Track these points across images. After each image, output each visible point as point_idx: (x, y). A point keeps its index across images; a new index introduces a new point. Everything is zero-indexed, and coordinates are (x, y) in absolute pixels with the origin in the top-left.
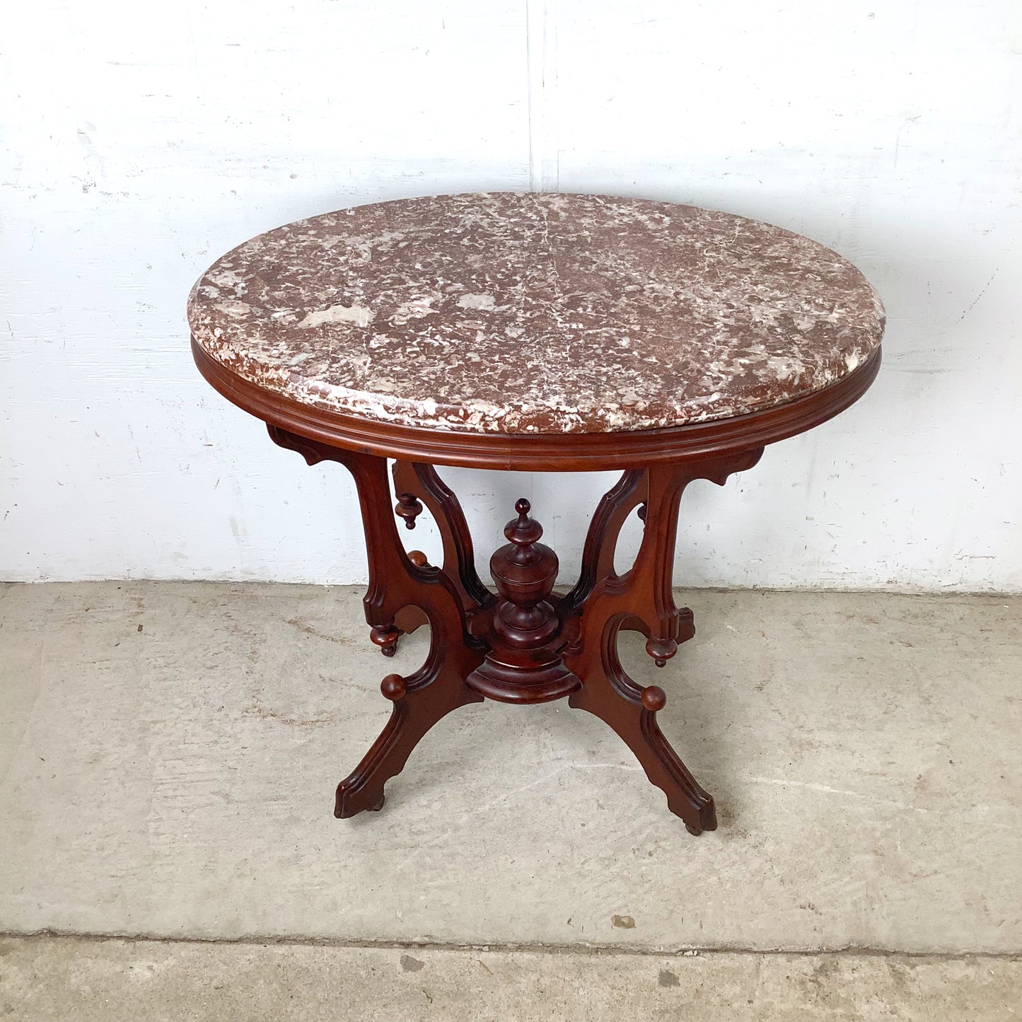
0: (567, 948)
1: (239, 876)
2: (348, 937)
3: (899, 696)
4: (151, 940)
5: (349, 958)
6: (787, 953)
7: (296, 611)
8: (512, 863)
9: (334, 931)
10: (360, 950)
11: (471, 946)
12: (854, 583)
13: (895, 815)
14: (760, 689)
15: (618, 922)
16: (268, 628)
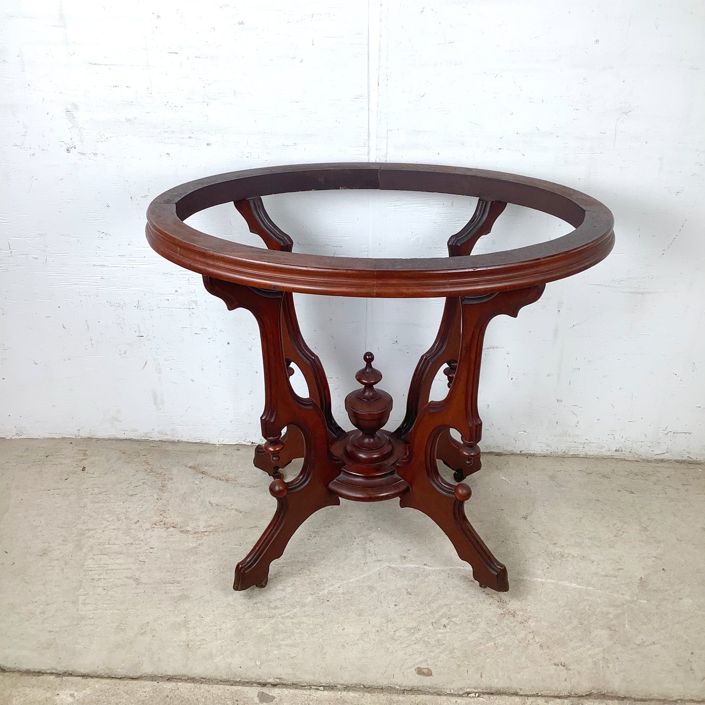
0: (382, 689)
1: (142, 634)
2: (219, 678)
3: (625, 526)
4: (74, 676)
5: (220, 693)
6: (545, 696)
7: (195, 460)
8: (342, 630)
9: (210, 673)
10: (228, 687)
11: (310, 686)
12: (592, 451)
13: (623, 604)
14: (525, 518)
15: (420, 672)
16: (175, 471)
